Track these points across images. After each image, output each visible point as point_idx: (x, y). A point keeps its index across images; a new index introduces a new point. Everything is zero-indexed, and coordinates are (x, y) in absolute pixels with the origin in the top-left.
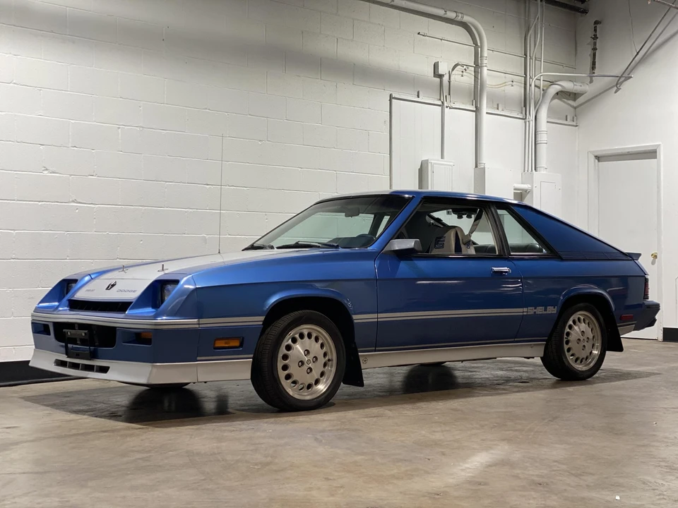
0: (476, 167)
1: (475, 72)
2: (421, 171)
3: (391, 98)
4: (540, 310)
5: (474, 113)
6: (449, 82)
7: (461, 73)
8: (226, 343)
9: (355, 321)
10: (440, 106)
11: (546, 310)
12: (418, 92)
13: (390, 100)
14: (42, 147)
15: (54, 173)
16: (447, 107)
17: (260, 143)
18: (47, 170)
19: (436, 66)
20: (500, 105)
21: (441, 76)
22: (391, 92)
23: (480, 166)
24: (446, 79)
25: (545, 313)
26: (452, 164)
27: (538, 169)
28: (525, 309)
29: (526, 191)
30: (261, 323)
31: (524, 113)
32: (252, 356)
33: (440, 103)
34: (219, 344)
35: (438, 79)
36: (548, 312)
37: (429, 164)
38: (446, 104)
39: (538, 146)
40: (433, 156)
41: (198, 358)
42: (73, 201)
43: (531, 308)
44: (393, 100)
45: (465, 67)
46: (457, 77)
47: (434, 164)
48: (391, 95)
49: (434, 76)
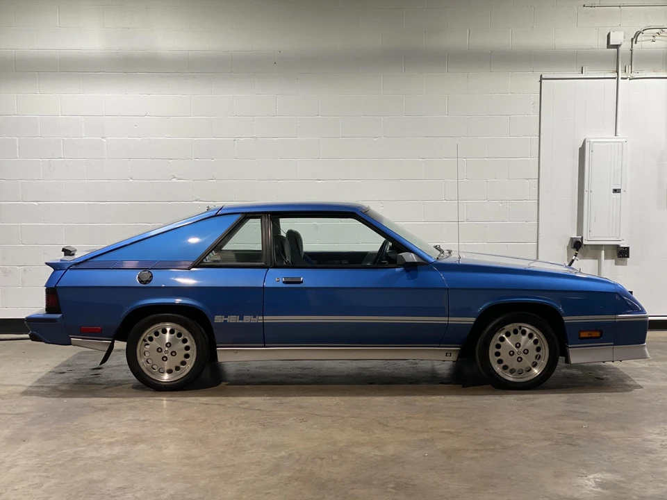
2: (582, 151)
3: (541, 79)
6: (631, 50)
7: (652, 38)
10: (615, 78)
12: (582, 68)
13: (541, 82)
16: (622, 78)
17: (375, 139)
19: (609, 36)
21: (617, 46)
22: (541, 73)
24: (625, 48)
33: (615, 75)
35: (615, 50)
37: (588, 144)
38: (620, 77)
40: (600, 137)
44: (543, 81)
45: (658, 31)
46: (644, 44)
47: (594, 142)
48: (541, 76)
49: (608, 48)
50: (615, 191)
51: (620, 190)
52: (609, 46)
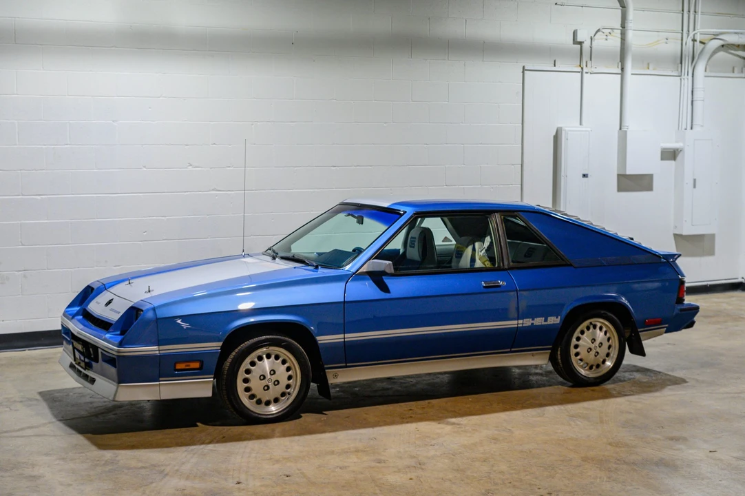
0: (620, 129)
1: (621, 34)
2: (557, 139)
3: (524, 70)
4: (539, 321)
5: (620, 76)
6: (591, 48)
7: (605, 37)
8: (186, 366)
9: (319, 342)
10: (579, 72)
11: (546, 320)
12: (555, 61)
13: (523, 72)
14: (186, 147)
15: (196, 167)
16: (586, 73)
17: (385, 125)
18: (191, 165)
19: (575, 33)
20: (650, 65)
21: (581, 43)
22: (524, 64)
23: (624, 129)
24: (586, 45)
25: (546, 323)
26: (589, 129)
27: (694, 126)
28: (520, 321)
29: (677, 150)
30: (219, 348)
31: (680, 70)
32: (213, 376)
33: (579, 69)
34: (179, 366)
35: (579, 46)
36: (549, 323)
37: (563, 132)
38: (585, 70)
39: (694, 103)
40: (570, 126)
41: (161, 379)
42: (213, 190)
43: (528, 320)
44: (526, 72)
45: (610, 31)
46: (600, 42)
47: (570, 131)
48: (524, 67)
49: (574, 44)
50: (584, 176)
51: (587, 175)
52: (575, 42)
